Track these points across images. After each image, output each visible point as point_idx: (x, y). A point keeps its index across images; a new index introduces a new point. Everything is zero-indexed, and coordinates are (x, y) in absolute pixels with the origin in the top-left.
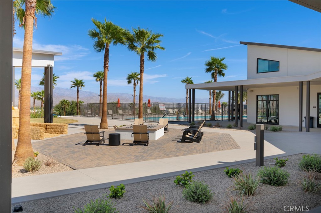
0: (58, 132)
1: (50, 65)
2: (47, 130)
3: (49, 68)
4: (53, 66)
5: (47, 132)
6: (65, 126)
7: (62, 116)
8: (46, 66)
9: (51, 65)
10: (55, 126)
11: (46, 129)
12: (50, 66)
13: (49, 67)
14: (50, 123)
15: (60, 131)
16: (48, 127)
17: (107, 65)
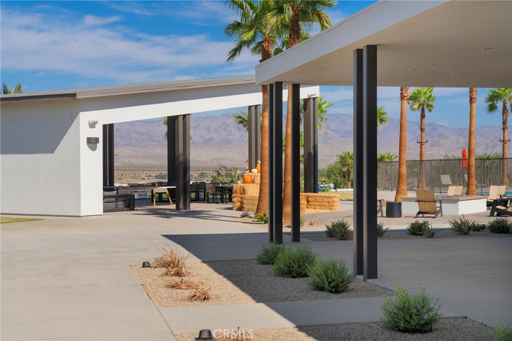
0: (326, 206)
1: (312, 95)
2: (310, 203)
3: (312, 100)
4: (318, 95)
5: (309, 206)
6: (335, 197)
7: (338, 190)
8: (307, 97)
9: (315, 95)
10: (321, 198)
11: (308, 202)
12: (313, 97)
13: (310, 98)
14: (313, 194)
15: (327, 204)
16: (310, 199)
17: (405, 95)
